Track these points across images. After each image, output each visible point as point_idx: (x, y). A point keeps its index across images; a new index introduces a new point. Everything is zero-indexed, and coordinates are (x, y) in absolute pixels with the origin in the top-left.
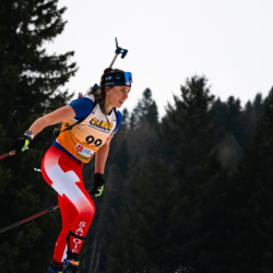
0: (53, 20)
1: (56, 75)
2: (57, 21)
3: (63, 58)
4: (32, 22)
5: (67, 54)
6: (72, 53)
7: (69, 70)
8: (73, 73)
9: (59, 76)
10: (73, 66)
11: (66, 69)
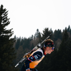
0: (7, 21)
1: (9, 34)
2: (8, 22)
3: (10, 30)
4: (2, 22)
5: (11, 29)
6: (12, 29)
7: (12, 33)
8: (13, 34)
9: (10, 34)
10: (13, 32)
11: (11, 33)
